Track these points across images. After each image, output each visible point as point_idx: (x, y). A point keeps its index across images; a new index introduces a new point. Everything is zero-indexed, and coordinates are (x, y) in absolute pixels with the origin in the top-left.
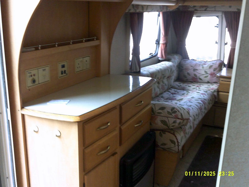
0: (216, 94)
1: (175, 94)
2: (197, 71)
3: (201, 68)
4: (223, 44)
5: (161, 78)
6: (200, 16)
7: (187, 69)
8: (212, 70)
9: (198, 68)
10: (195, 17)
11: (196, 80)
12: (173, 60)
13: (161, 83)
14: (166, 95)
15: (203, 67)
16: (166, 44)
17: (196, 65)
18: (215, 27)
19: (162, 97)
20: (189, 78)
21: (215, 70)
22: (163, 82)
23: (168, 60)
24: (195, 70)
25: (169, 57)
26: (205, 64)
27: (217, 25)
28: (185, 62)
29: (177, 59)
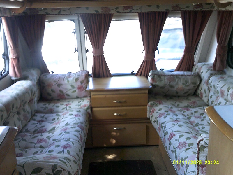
0: (89, 111)
1: (42, 121)
2: (62, 86)
3: (66, 81)
4: (84, 52)
5: (20, 106)
6: (53, 21)
7: (50, 85)
8: (79, 83)
9: (62, 82)
10: (48, 22)
11: (62, 97)
12: (30, 77)
13: (22, 113)
14: (31, 126)
15: (68, 81)
16: (17, 59)
17: (59, 79)
18: (72, 32)
19: (27, 131)
20: (55, 95)
21: (82, 82)
22: (24, 110)
23: (25, 78)
24: (59, 85)
25: (25, 73)
26: (70, 77)
27: (74, 30)
28: (46, 77)
29: (35, 74)
